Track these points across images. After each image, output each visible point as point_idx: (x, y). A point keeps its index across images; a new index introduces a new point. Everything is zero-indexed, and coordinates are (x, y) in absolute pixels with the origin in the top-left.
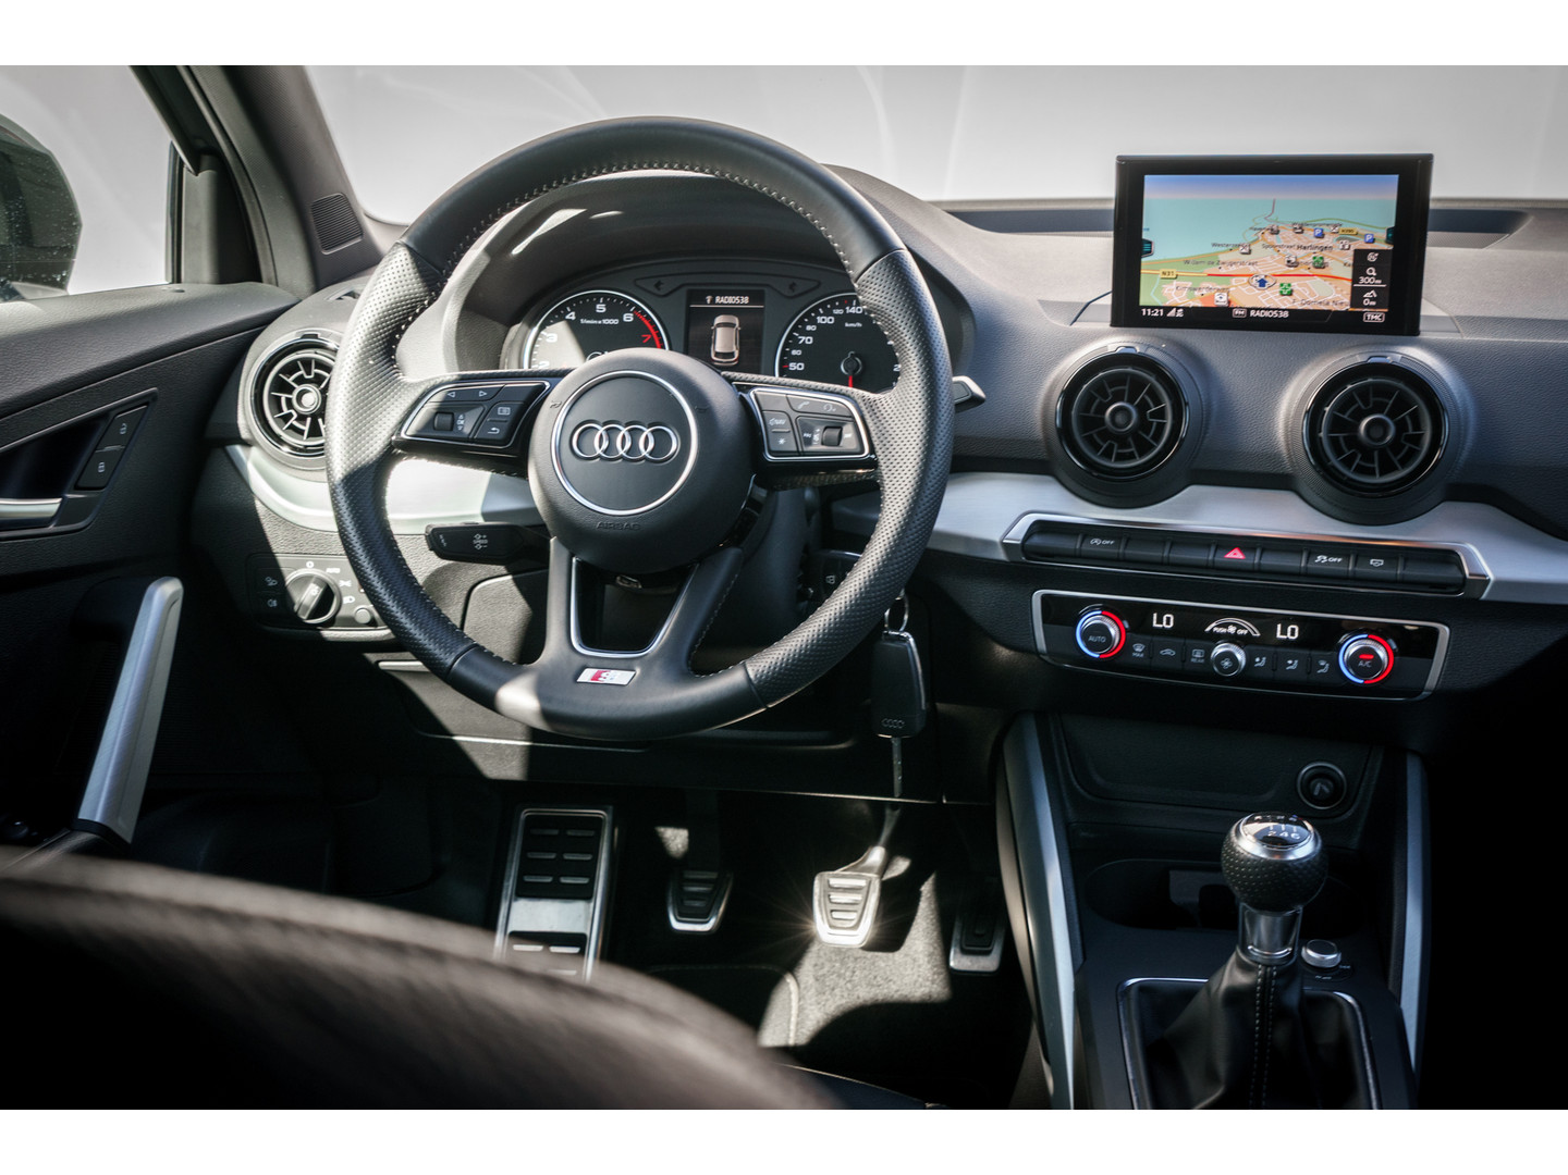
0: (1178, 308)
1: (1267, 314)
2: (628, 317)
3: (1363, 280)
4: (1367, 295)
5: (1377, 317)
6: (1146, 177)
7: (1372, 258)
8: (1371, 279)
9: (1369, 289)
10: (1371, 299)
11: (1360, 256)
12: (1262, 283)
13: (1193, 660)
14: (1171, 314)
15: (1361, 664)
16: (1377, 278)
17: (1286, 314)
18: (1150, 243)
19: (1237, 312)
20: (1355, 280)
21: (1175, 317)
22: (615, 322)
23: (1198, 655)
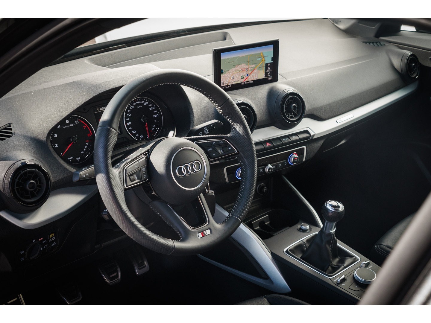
0: (230, 85)
1: (249, 82)
2: (77, 122)
3: (267, 70)
4: (268, 74)
5: (270, 78)
6: (221, 53)
7: (269, 65)
8: (269, 70)
9: (268, 72)
10: (269, 74)
11: (267, 64)
12: (247, 75)
13: (261, 172)
14: (228, 87)
15: (295, 160)
16: (270, 69)
17: (252, 82)
18: (223, 70)
19: (242, 83)
20: (266, 70)
21: (229, 88)
22: (73, 125)
23: (262, 170)
